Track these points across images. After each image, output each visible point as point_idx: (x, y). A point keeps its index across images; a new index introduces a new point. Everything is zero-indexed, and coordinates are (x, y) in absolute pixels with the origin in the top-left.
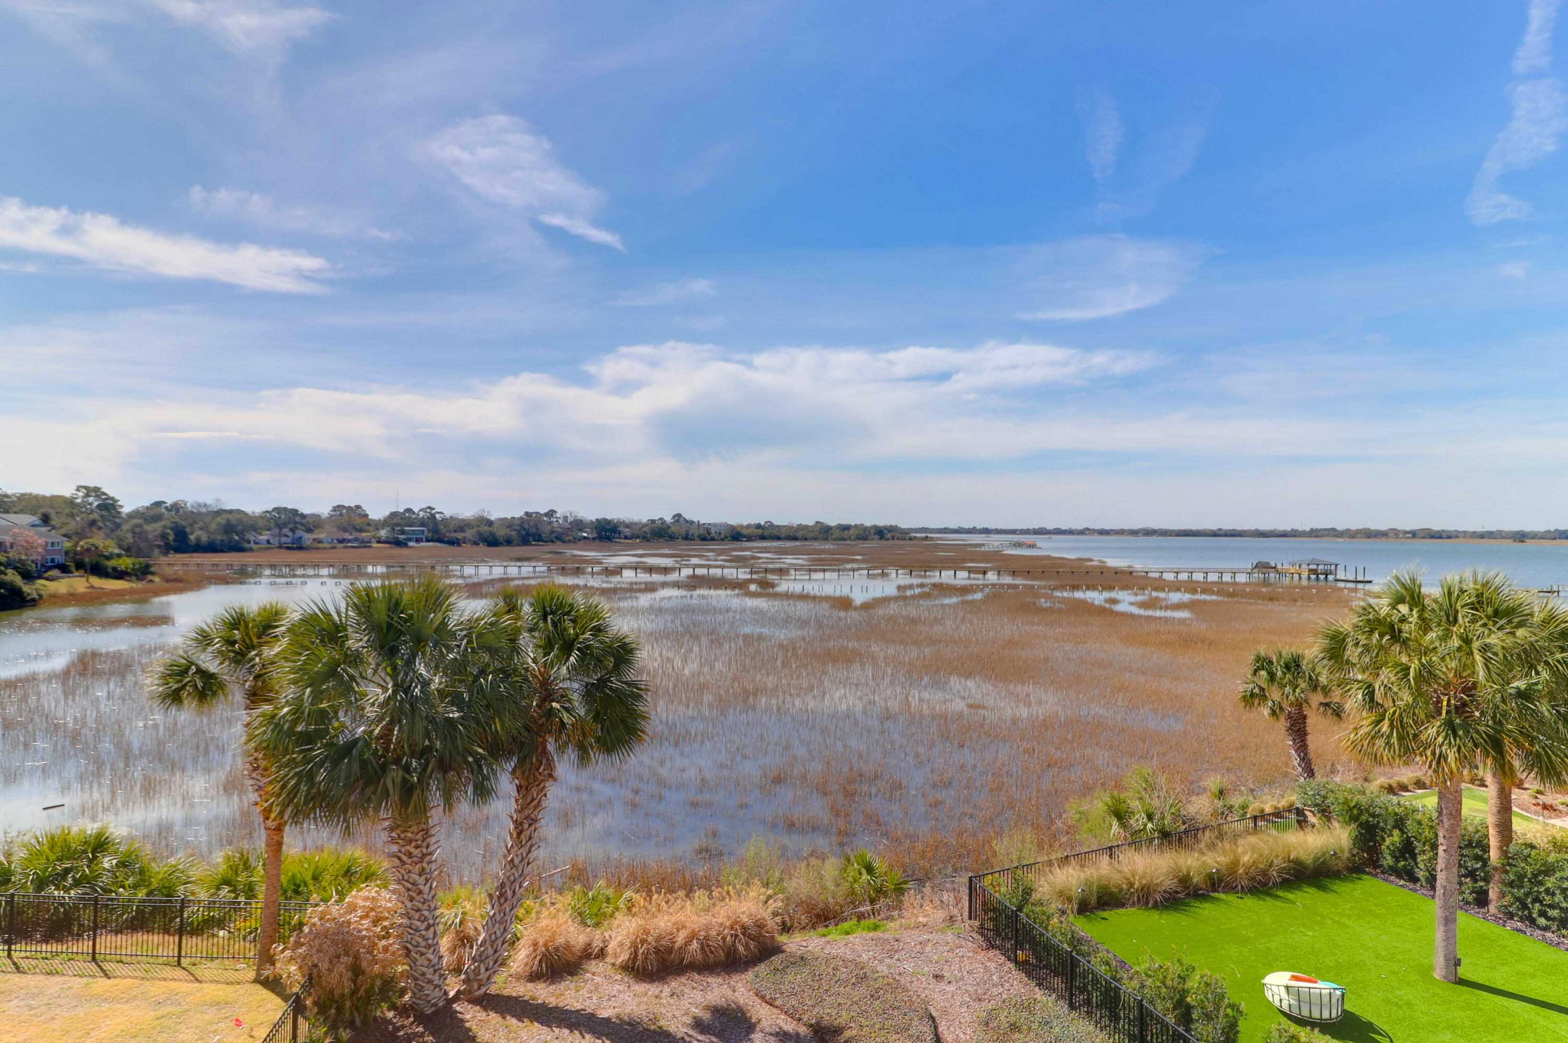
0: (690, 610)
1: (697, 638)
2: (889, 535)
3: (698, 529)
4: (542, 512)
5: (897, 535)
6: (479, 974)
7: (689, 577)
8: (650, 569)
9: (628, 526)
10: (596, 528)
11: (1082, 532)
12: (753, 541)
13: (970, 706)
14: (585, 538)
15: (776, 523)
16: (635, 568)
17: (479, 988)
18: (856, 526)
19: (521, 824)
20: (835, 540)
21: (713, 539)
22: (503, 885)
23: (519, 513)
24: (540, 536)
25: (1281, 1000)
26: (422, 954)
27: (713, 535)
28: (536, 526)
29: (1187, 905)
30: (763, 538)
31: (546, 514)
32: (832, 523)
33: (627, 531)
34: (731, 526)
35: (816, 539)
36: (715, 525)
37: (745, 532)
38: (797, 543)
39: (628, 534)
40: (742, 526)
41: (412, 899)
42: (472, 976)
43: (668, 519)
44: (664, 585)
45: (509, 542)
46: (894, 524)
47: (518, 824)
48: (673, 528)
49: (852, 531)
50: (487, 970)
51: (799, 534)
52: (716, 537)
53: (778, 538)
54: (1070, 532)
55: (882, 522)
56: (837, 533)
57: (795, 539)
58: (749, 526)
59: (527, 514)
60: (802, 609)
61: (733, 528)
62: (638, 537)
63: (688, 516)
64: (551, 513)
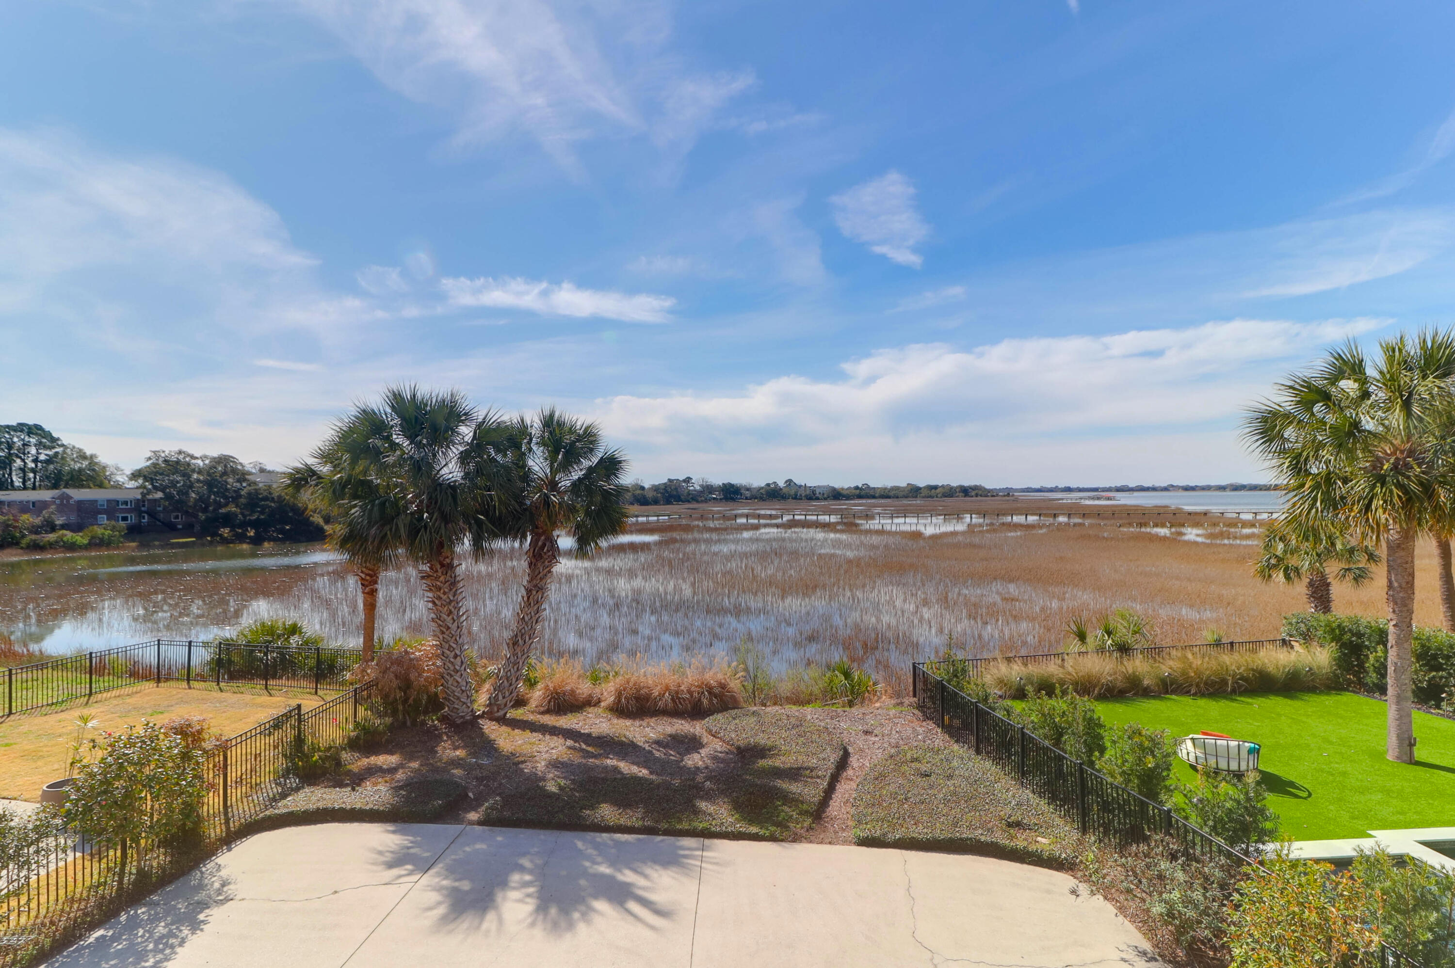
0: (783, 540)
1: (781, 556)
2: (973, 493)
3: (805, 491)
4: (681, 479)
5: (980, 492)
6: (497, 700)
7: (788, 521)
8: (759, 517)
9: (748, 489)
10: (723, 490)
11: (1165, 489)
12: (851, 499)
13: (1005, 599)
14: (714, 498)
15: (872, 485)
16: (747, 516)
17: (498, 711)
18: (943, 486)
19: (531, 590)
20: (923, 497)
21: (817, 499)
22: (516, 636)
23: (665, 480)
24: (679, 497)
25: (1188, 753)
26: (451, 676)
27: (817, 495)
28: (676, 489)
29: (1134, 700)
30: (860, 497)
31: (684, 481)
32: (921, 484)
33: (748, 494)
34: (833, 487)
35: (906, 497)
36: (819, 487)
37: (845, 493)
38: (889, 500)
39: (748, 496)
40: (843, 489)
41: (443, 633)
42: (493, 701)
43: (781, 484)
44: (765, 526)
45: (656, 502)
46: (978, 484)
47: (529, 591)
48: (784, 491)
49: (938, 491)
50: (504, 697)
51: (892, 494)
52: (820, 497)
53: (874, 497)
54: (1154, 489)
55: (966, 483)
56: (925, 493)
57: (888, 497)
58: (849, 488)
59: (669, 480)
60: (875, 540)
61: (834, 489)
62: (756, 498)
63: (798, 482)
64: (688, 480)
